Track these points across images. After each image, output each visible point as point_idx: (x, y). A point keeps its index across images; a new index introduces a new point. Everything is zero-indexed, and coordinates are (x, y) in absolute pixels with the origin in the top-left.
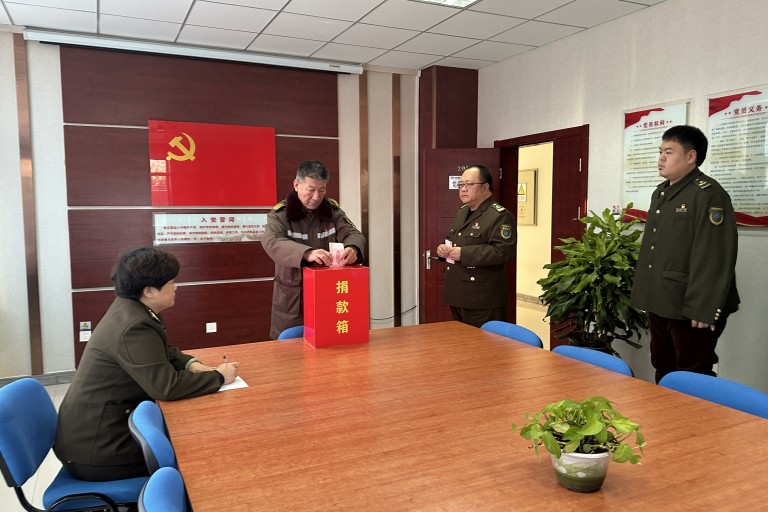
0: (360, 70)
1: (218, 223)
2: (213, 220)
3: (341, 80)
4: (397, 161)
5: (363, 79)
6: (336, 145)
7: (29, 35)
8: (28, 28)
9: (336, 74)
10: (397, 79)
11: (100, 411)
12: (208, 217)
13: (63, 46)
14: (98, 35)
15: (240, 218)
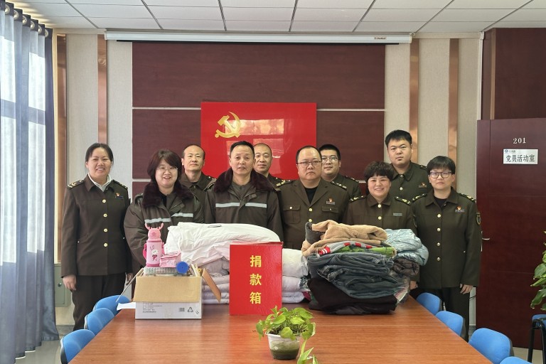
0: (409, 39)
3: (389, 50)
6: (381, 119)
7: (109, 36)
8: (109, 30)
9: (384, 45)
10: (455, 44)
13: (134, 42)
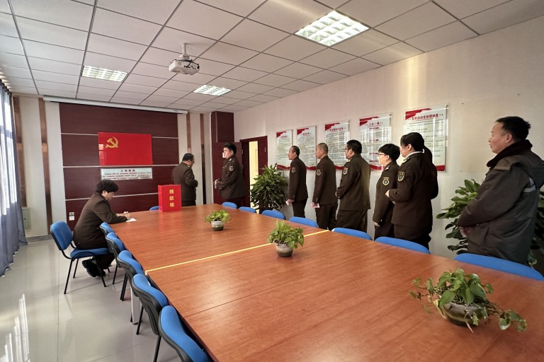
0: (186, 112)
1: (128, 172)
2: (126, 171)
3: (179, 116)
4: (203, 147)
5: (188, 116)
6: (177, 141)
7: (45, 99)
8: (45, 96)
9: (176, 114)
10: (202, 115)
11: (88, 228)
12: (124, 169)
13: (60, 103)
14: (76, 99)
15: (137, 170)
